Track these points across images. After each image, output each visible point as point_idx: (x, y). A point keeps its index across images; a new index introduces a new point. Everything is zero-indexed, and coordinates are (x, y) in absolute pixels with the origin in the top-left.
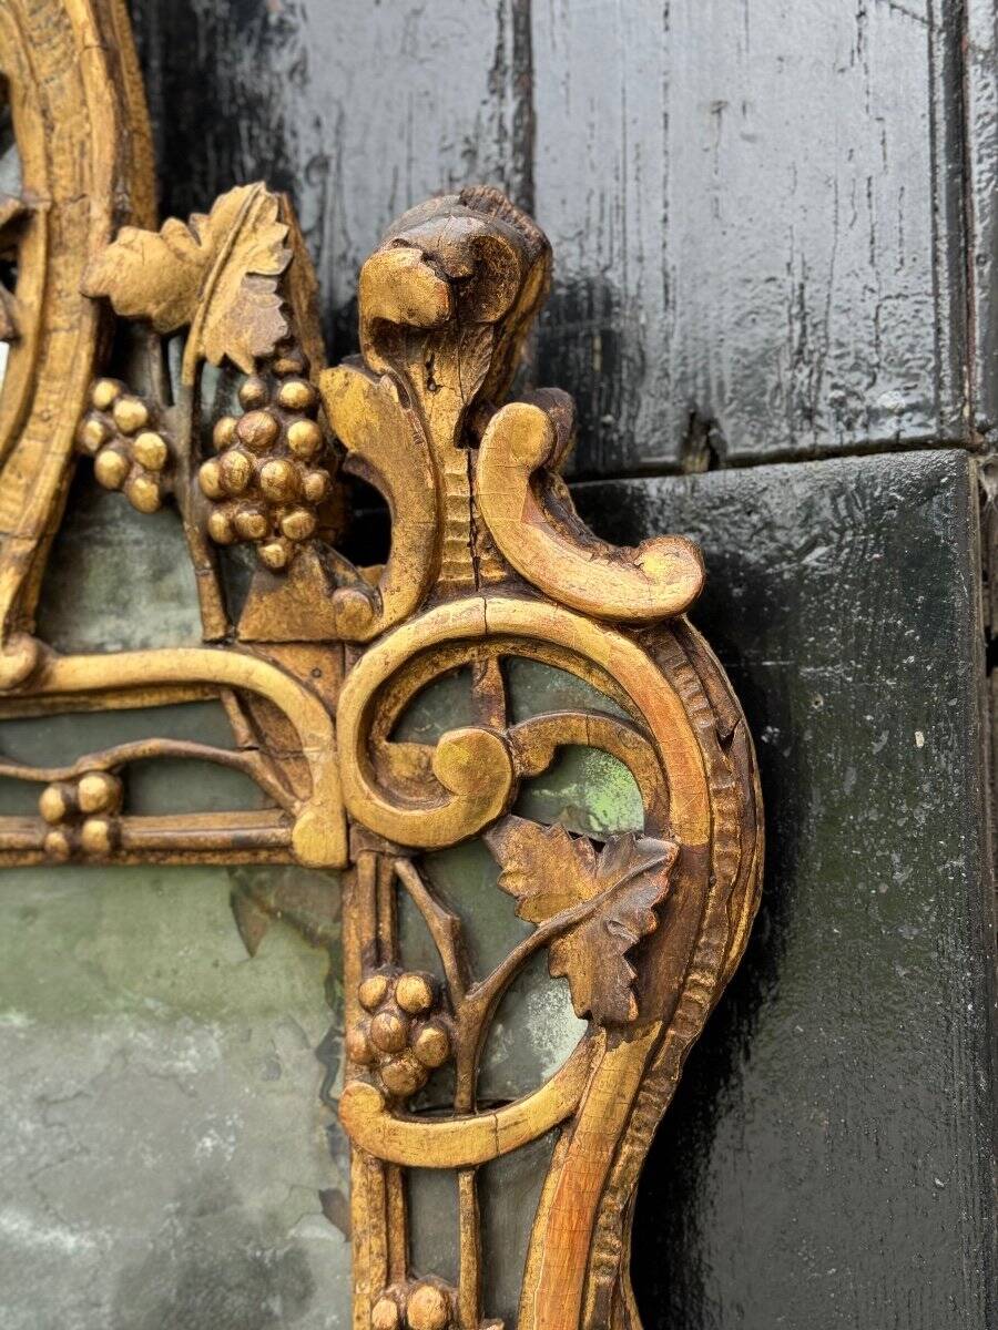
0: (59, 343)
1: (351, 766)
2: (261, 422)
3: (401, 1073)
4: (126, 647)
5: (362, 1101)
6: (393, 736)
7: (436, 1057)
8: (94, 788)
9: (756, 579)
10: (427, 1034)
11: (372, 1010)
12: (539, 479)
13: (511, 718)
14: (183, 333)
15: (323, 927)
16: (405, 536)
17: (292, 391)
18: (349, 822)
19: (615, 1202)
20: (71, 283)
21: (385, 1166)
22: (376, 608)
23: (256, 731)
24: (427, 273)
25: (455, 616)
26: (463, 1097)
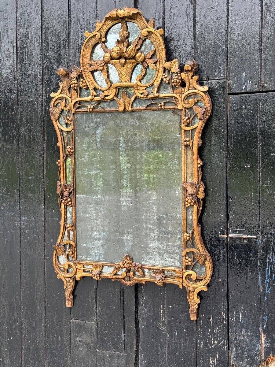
0: (160, 70)
1: (183, 102)
2: (177, 77)
3: (186, 123)
4: (164, 93)
5: (183, 126)
6: (185, 100)
7: (188, 122)
8: (163, 104)
9: (212, 89)
10: (188, 121)
11: (184, 119)
12: (197, 81)
13: (194, 99)
14: (170, 70)
15: (180, 114)
16: (187, 85)
17: (179, 75)
18: (182, 106)
19: (201, 132)
20: (161, 65)
21: (184, 130)
22: (185, 91)
23: (175, 100)
24: (190, 67)
25: (191, 91)
26: (190, 125)
